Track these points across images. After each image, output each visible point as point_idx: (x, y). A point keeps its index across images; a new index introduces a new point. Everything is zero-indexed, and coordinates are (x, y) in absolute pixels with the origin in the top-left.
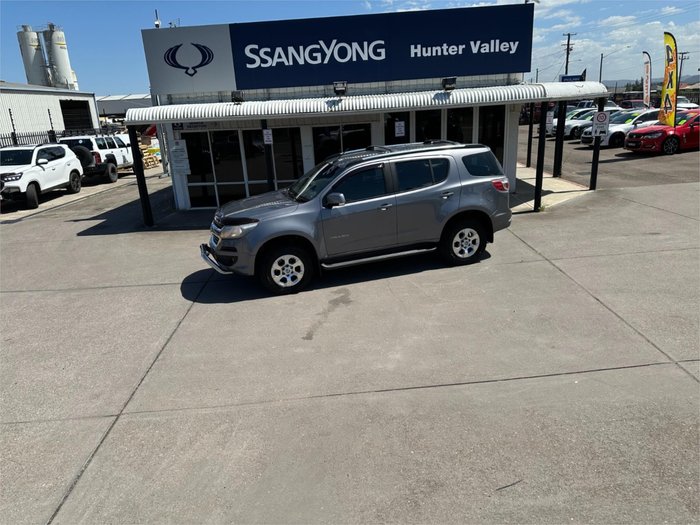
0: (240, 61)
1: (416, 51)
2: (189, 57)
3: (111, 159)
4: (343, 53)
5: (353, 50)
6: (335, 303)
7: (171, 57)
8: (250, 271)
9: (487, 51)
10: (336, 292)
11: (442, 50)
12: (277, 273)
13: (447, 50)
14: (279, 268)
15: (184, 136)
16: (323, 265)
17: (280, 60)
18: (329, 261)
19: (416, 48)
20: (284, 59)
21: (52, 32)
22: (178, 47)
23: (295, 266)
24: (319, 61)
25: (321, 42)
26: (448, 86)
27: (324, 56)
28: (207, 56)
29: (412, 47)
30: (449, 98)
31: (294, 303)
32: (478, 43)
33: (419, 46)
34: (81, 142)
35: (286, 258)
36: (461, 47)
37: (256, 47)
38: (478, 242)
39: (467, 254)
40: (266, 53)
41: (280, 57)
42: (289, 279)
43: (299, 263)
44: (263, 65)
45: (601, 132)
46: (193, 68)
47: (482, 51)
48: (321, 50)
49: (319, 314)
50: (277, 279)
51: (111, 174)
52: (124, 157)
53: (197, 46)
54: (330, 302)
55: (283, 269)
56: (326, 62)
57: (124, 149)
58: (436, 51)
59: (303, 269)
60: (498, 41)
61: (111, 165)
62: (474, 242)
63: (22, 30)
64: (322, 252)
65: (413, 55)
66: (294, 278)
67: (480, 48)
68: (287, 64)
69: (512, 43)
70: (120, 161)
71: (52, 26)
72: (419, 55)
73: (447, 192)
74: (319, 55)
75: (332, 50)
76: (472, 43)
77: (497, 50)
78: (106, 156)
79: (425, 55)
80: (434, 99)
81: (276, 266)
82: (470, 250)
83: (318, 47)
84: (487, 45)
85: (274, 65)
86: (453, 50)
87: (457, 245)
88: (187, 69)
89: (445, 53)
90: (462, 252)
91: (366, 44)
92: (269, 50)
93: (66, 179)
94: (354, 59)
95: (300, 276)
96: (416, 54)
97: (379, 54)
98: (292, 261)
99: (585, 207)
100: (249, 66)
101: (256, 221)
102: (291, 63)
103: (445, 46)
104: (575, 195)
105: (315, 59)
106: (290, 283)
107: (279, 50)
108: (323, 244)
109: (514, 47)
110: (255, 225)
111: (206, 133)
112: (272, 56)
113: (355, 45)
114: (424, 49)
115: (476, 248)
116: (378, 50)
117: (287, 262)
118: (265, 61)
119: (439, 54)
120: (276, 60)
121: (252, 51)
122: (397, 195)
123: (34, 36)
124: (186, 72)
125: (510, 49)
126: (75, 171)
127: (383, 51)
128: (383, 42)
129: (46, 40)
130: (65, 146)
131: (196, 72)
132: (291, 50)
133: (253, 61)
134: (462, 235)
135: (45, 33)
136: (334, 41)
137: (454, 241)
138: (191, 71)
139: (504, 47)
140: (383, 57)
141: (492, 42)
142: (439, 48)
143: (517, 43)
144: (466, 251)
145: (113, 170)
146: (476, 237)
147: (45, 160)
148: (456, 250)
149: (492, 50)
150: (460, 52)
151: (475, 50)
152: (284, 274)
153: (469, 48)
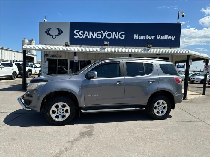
0: (72, 35)
1: (136, 37)
2: (54, 32)
3: (30, 71)
4: (109, 35)
5: (113, 35)
6: (82, 135)
7: (48, 32)
8: (38, 109)
9: (163, 39)
10: (86, 127)
11: (146, 37)
12: (54, 112)
13: (148, 37)
14: (56, 109)
15: (48, 60)
16: (82, 111)
17: (86, 36)
18: (85, 109)
19: (136, 35)
20: (88, 36)
21: (32, 41)
22: (51, 28)
23: (65, 109)
24: (100, 37)
25: (102, 31)
26: (149, 46)
27: (102, 36)
28: (60, 32)
29: (135, 35)
30: (149, 50)
31: (58, 132)
32: (160, 35)
33: (137, 35)
34: (21, 64)
35: (60, 104)
36: (153, 37)
37: (78, 31)
38: (167, 108)
39: (160, 114)
40: (81, 33)
41: (86, 35)
42: (60, 116)
43: (68, 108)
44: (80, 37)
45: (207, 73)
46: (55, 36)
47: (161, 38)
48: (101, 34)
49: (69, 142)
50: (53, 116)
51: (29, 76)
52: (35, 71)
53: (57, 29)
54: (80, 134)
55: (58, 110)
56: (103, 38)
57: (36, 69)
58: (144, 37)
59: (69, 111)
60: (167, 36)
61: (30, 72)
62: (164, 108)
63: (24, 39)
64: (82, 103)
65: (135, 38)
66: (64, 116)
67: (160, 37)
68: (88, 37)
69: (172, 37)
70: (33, 72)
71: (32, 39)
72: (137, 38)
73: (151, 79)
74: (100, 35)
75: (106, 34)
76: (157, 35)
77: (167, 39)
78: (29, 69)
79: (139, 38)
80: (143, 50)
81: (53, 108)
82: (162, 112)
83: (101, 32)
84: (163, 37)
85: (84, 37)
86: (150, 37)
87: (156, 108)
88: (53, 36)
89: (147, 38)
90: (158, 112)
91: (118, 33)
92: (83, 32)
93: (11, 74)
94: (113, 38)
95: (67, 115)
96: (136, 38)
97: (123, 37)
98: (64, 106)
99: (205, 100)
100: (75, 37)
101: (46, 81)
102: (90, 37)
103: (147, 36)
104: (198, 96)
105: (99, 36)
106: (61, 119)
107: (86, 32)
108: (83, 98)
109: (173, 38)
110: (45, 83)
111: (56, 59)
112: (83, 34)
113: (114, 33)
114: (139, 36)
115: (165, 111)
116: (122, 35)
117: (60, 107)
118: (81, 36)
119: (145, 38)
120: (85, 36)
121: (77, 32)
122: (126, 78)
123: (27, 41)
124: (52, 37)
125: (172, 39)
126: (15, 72)
127: (124, 36)
128: (124, 33)
129: (30, 43)
130: (14, 64)
131: (56, 37)
132: (91, 33)
133: (77, 35)
134: (158, 104)
135: (30, 41)
136: (107, 31)
137: (154, 106)
138: (54, 37)
139: (170, 38)
140: (124, 38)
141: (165, 35)
142: (145, 36)
143: (174, 37)
144: (160, 112)
145: (30, 74)
146: (166, 105)
147: (3, 66)
148: (155, 111)
149: (165, 39)
150: (153, 38)
151: (158, 38)
152: (58, 113)
153: (156, 37)
